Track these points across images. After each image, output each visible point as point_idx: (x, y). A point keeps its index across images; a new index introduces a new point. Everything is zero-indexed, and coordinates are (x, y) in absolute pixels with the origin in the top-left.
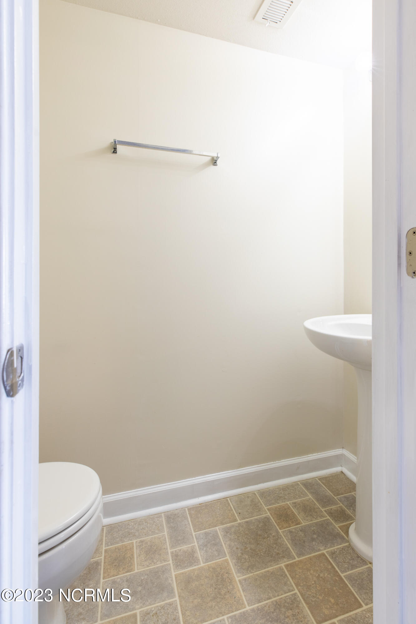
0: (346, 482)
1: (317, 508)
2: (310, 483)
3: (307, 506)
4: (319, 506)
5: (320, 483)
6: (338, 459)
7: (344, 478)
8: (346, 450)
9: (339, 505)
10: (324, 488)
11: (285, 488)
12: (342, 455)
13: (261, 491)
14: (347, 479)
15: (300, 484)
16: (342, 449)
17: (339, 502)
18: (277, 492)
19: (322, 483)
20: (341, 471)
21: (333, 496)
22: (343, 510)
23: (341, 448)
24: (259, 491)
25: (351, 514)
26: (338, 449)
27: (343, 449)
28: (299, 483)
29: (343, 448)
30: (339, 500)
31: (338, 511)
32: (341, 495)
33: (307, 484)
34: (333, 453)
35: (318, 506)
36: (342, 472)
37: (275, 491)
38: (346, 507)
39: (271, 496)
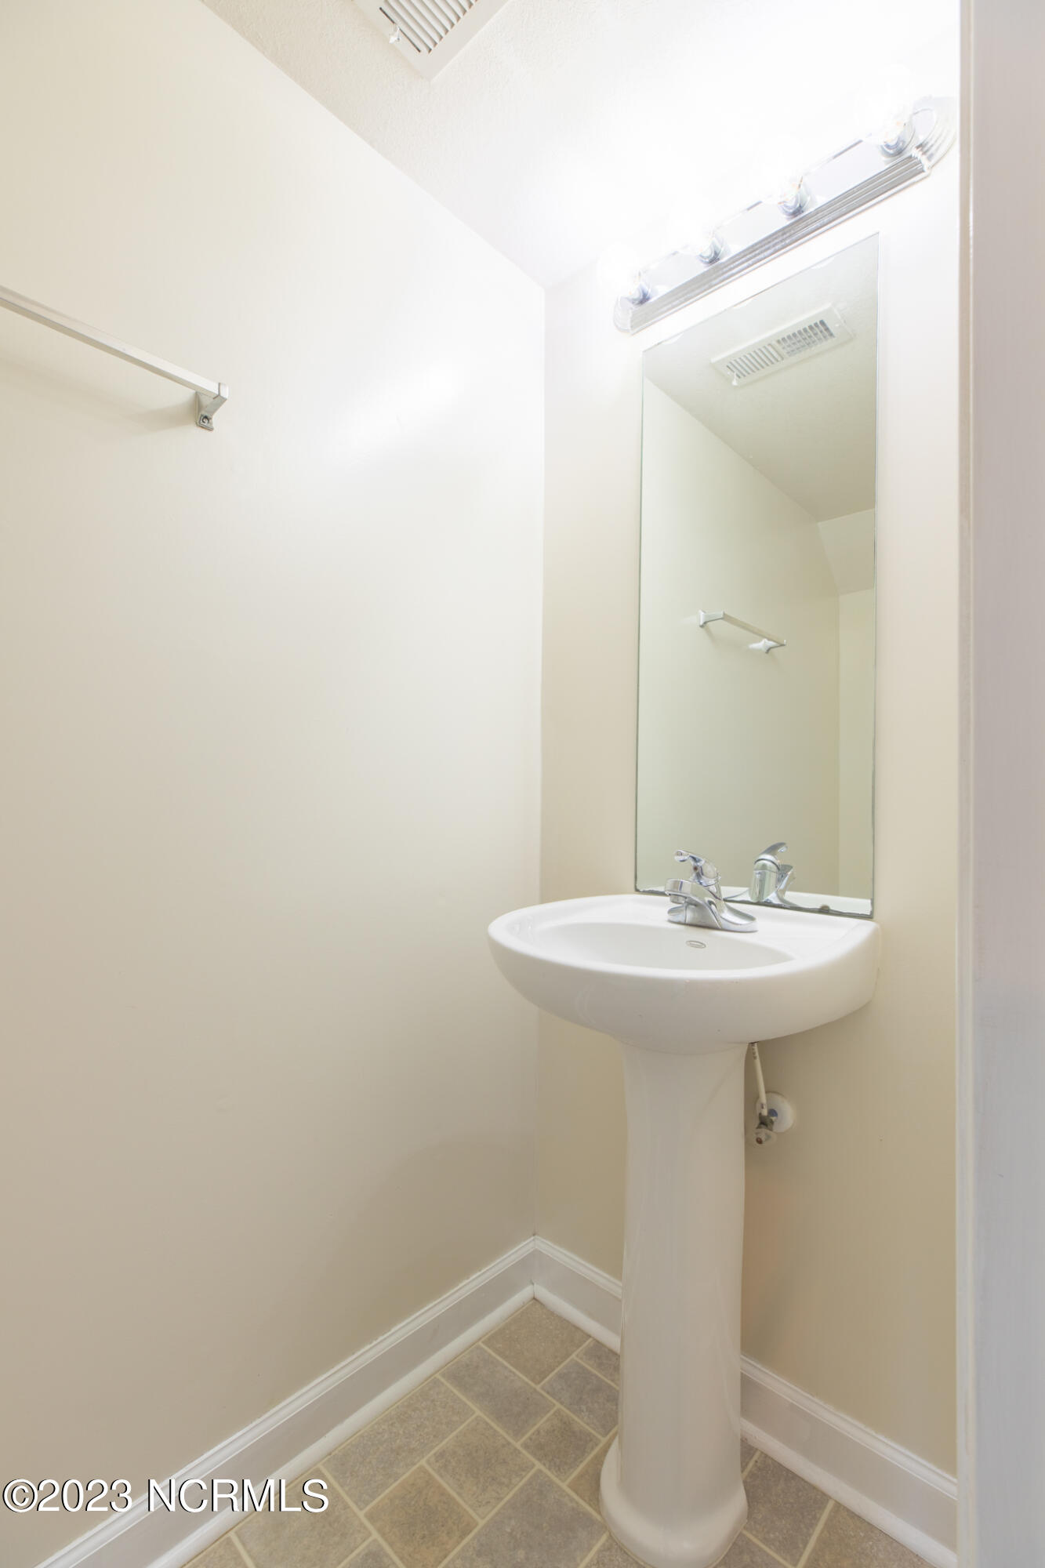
0: (551, 1327)
1: (503, 1446)
2: (467, 1365)
3: (477, 1451)
4: (506, 1436)
5: (493, 1354)
6: (528, 1267)
7: (544, 1316)
8: (543, 1240)
9: (552, 1412)
10: (506, 1368)
11: (402, 1414)
12: (535, 1254)
13: (337, 1452)
14: (552, 1314)
15: (442, 1380)
16: (532, 1238)
17: (550, 1398)
18: (386, 1436)
19: (496, 1350)
20: (532, 1296)
21: (533, 1384)
22: (565, 1423)
23: (530, 1237)
24: (330, 1454)
25: (587, 1427)
26: (525, 1240)
27: (536, 1236)
28: (438, 1376)
29: (534, 1235)
30: (548, 1393)
31: (556, 1432)
32: (550, 1372)
33: (461, 1373)
34: (513, 1257)
35: (504, 1438)
36: (534, 1299)
37: (379, 1433)
38: (568, 1409)
39: (368, 1460)
